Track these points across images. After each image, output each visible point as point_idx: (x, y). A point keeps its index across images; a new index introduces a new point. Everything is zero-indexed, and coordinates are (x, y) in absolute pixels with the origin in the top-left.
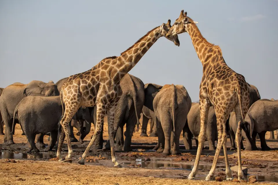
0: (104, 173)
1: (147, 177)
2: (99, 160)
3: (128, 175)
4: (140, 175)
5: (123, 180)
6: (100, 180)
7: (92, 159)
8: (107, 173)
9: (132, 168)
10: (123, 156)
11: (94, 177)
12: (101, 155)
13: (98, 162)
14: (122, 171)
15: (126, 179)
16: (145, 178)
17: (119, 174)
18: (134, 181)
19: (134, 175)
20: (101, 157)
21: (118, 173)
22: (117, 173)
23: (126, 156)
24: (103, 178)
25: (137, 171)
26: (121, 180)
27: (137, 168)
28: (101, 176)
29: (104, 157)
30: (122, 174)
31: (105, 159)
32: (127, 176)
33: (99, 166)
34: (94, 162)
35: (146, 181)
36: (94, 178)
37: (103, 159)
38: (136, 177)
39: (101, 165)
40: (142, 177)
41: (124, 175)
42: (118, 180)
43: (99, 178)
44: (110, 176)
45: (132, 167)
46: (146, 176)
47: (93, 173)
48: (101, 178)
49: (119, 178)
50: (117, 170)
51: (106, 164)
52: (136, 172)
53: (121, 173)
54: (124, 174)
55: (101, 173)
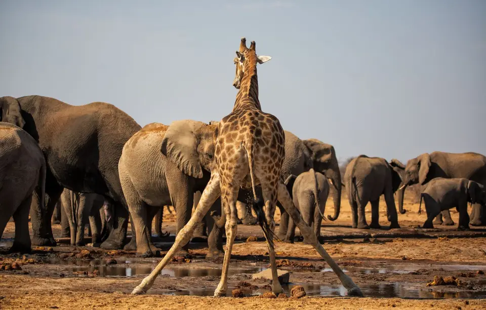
0: (32, 288)
1: (110, 294)
2: (23, 264)
3: (76, 290)
4: (98, 289)
5: (66, 300)
6: (24, 301)
7: (9, 264)
8: (38, 288)
9: (83, 279)
10: (67, 256)
11: (12, 296)
12: (26, 256)
13: (20, 269)
14: (64, 284)
15: (71, 298)
16: (105, 295)
17: (59, 289)
18: (87, 301)
19: (87, 290)
20: (26, 260)
21: (57, 288)
22: (55, 288)
23: (73, 256)
24: (29, 297)
25: (93, 283)
26: (63, 300)
27: (93, 277)
28: (26, 294)
29: (31, 260)
30: (65, 290)
31: (33, 263)
32: (74, 293)
33: (22, 277)
34: (13, 269)
35: (109, 300)
36: (13, 298)
37: (29, 262)
38: (89, 293)
39: (26, 273)
40: (100, 294)
41: (68, 291)
42: (57, 300)
43: (22, 298)
44: (42, 293)
45: (84, 276)
46: (109, 292)
47: (11, 289)
48: (26, 297)
49: (59, 297)
50: (54, 282)
51: (36, 272)
52: (91, 285)
53: (63, 288)
54: (68, 289)
55: (27, 289)
